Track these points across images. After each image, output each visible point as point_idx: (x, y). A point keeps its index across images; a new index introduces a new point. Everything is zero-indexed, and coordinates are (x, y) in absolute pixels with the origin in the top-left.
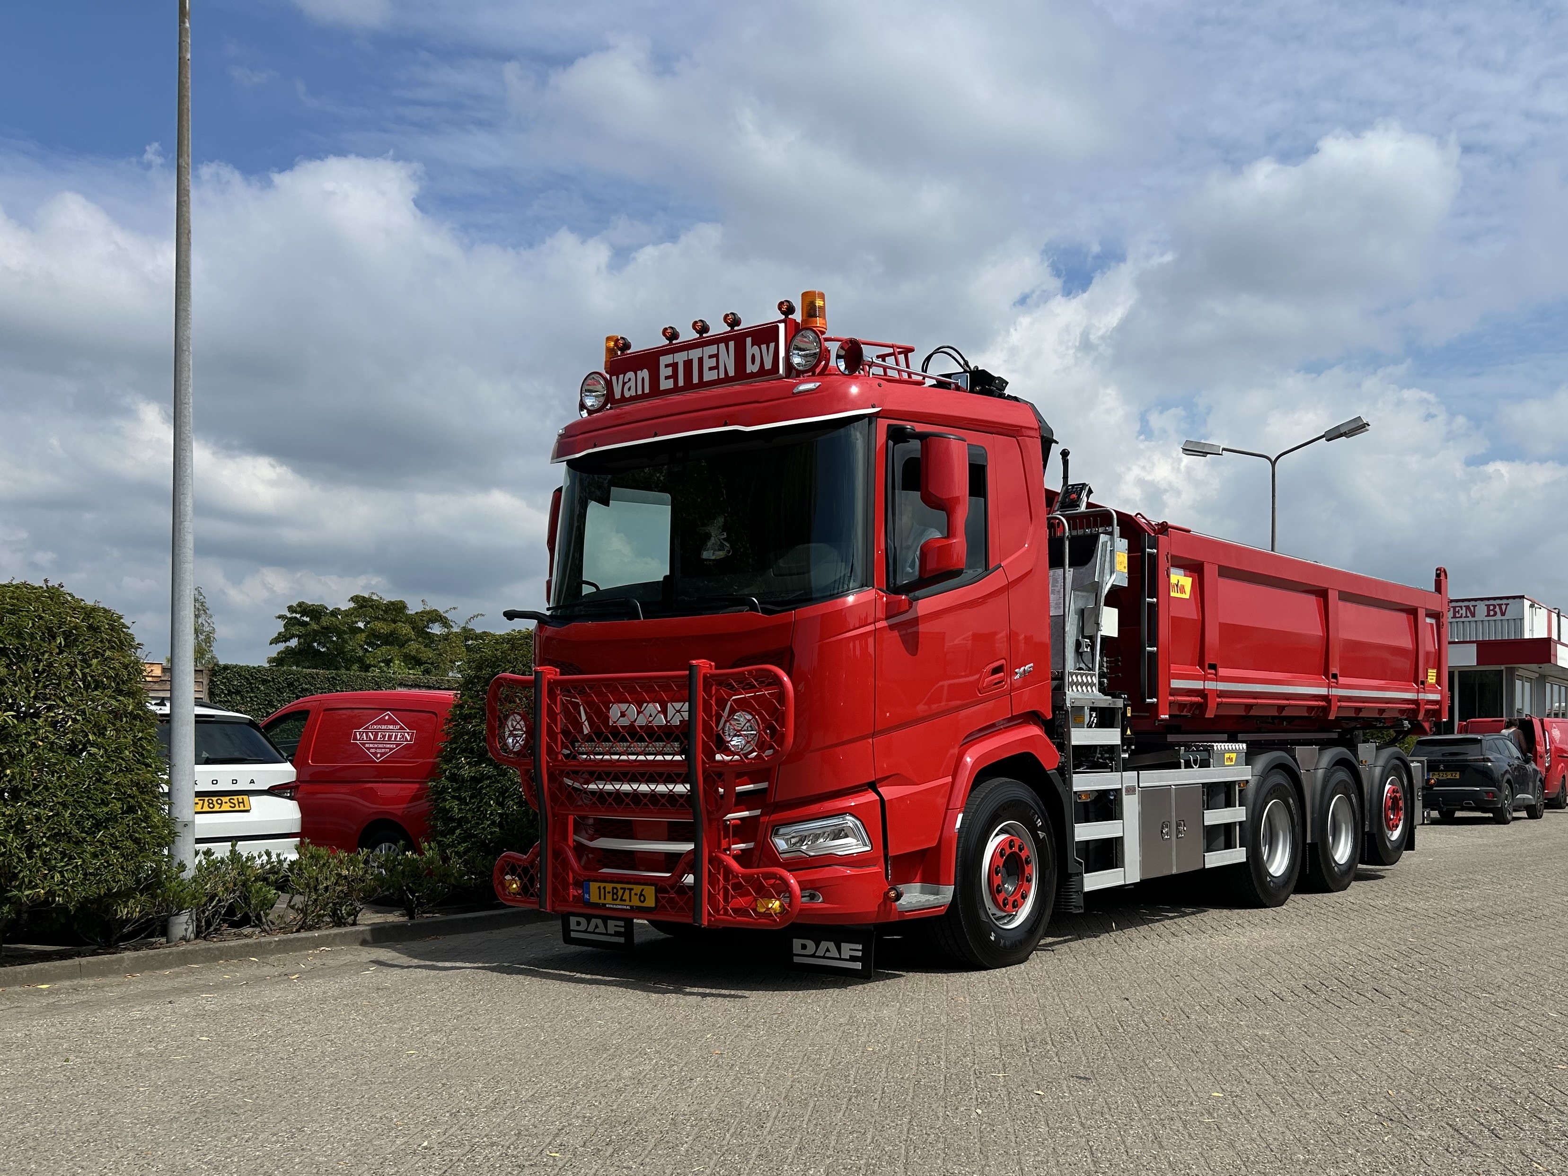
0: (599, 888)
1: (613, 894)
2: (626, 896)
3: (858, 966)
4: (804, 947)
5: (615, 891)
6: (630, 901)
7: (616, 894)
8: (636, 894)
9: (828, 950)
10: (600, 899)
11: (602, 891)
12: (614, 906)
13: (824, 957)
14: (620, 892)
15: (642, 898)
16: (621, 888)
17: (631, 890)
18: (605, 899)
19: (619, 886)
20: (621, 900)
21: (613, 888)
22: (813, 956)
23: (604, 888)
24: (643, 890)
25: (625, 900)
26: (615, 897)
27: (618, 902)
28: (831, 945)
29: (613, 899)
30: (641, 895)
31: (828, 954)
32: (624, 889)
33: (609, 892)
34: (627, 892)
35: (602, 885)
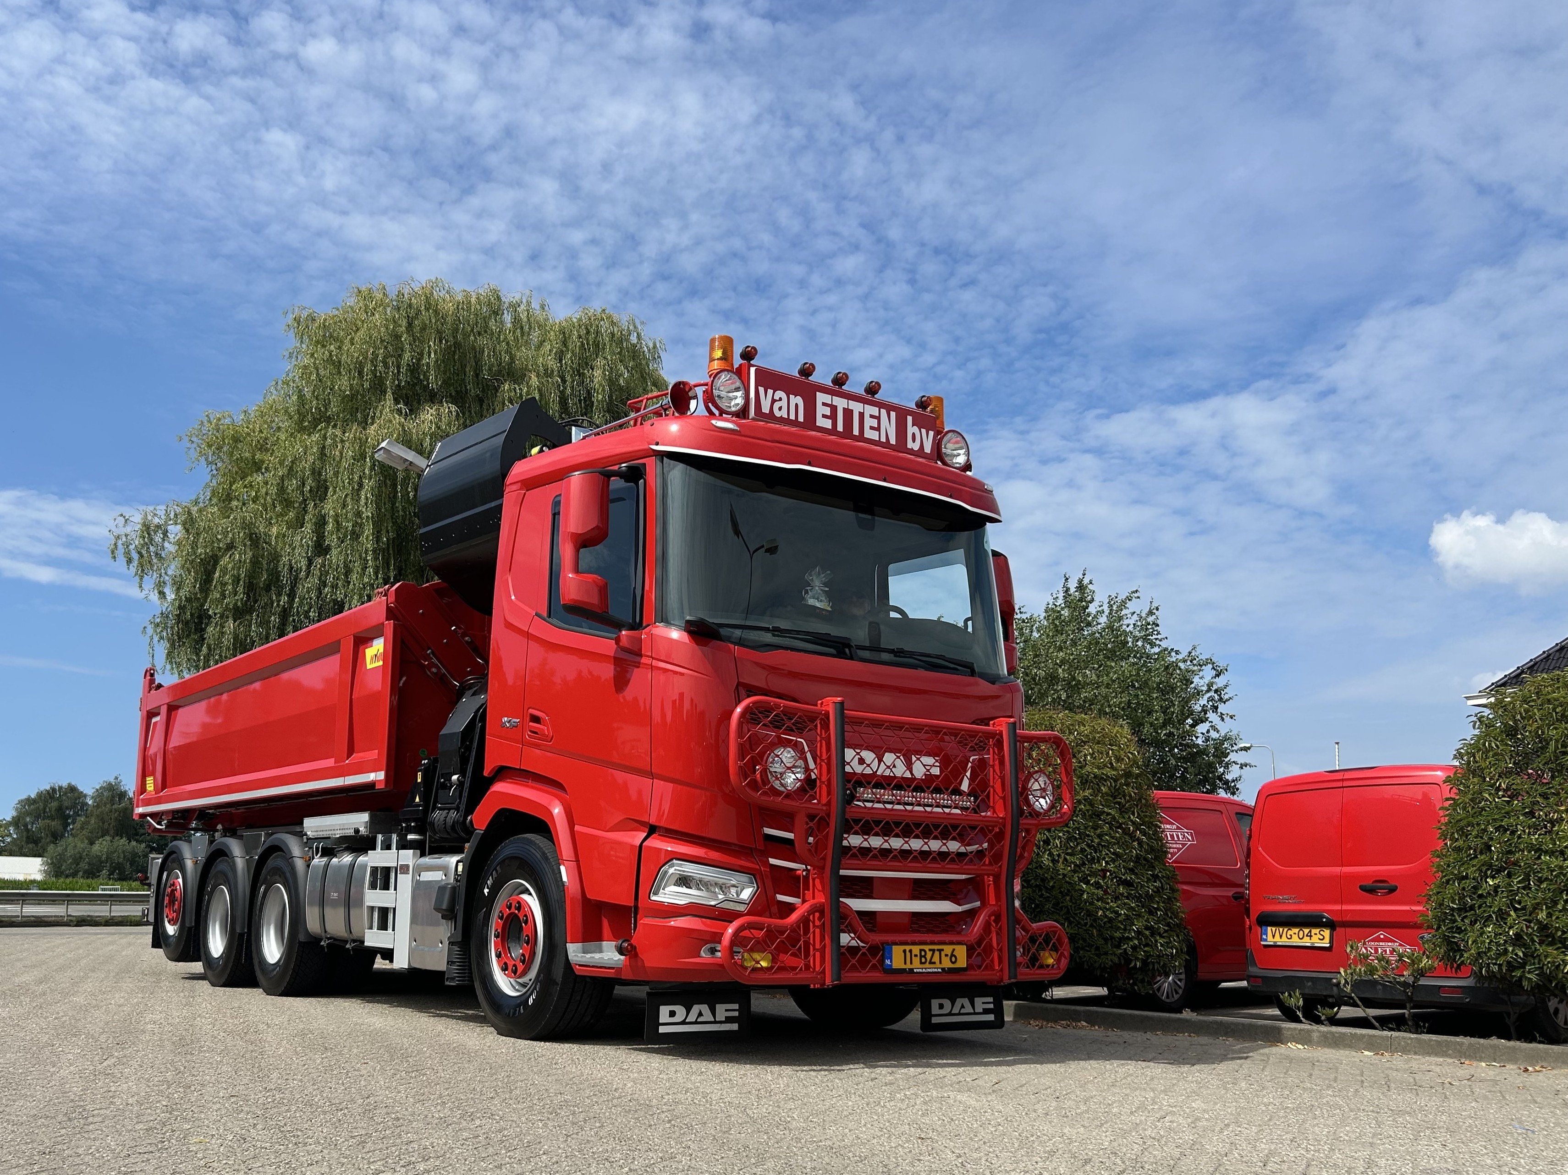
0: (905, 951)
1: (921, 956)
2: (936, 958)
3: (991, 1017)
4: (941, 1006)
5: (923, 953)
6: (940, 963)
7: (924, 957)
8: (946, 955)
9: (963, 1007)
10: (905, 963)
11: (908, 954)
12: (924, 970)
13: (959, 1014)
14: (929, 954)
15: (953, 959)
16: (930, 950)
17: (940, 951)
18: (911, 963)
19: (927, 948)
20: (931, 963)
21: (921, 950)
22: (950, 1014)
23: (911, 951)
24: (954, 950)
25: (934, 963)
26: (923, 960)
27: (927, 965)
28: (966, 1001)
29: (921, 963)
30: (952, 955)
31: (963, 1011)
32: (933, 951)
33: (916, 956)
34: (937, 953)
35: (908, 948)
